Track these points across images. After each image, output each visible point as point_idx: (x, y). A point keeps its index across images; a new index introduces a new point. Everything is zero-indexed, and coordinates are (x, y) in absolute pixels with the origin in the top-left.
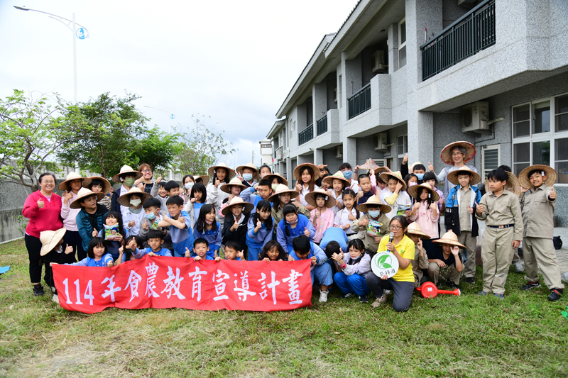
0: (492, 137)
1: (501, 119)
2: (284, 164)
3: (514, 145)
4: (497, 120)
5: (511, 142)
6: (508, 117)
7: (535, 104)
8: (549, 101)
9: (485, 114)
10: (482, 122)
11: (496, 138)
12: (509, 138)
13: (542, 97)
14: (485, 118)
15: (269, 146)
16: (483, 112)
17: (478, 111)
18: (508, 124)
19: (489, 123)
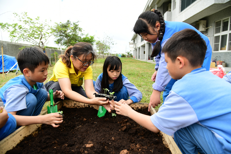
0: (207, 34)
1: (211, 27)
2: (136, 50)
3: (215, 37)
4: (209, 27)
5: (213, 36)
6: (213, 26)
7: (224, 20)
8: (228, 19)
9: (205, 25)
10: (203, 28)
11: (208, 34)
12: (213, 34)
13: (226, 17)
14: (204, 27)
15: (132, 44)
16: (204, 24)
17: (202, 24)
18: (213, 29)
19: (206, 29)
